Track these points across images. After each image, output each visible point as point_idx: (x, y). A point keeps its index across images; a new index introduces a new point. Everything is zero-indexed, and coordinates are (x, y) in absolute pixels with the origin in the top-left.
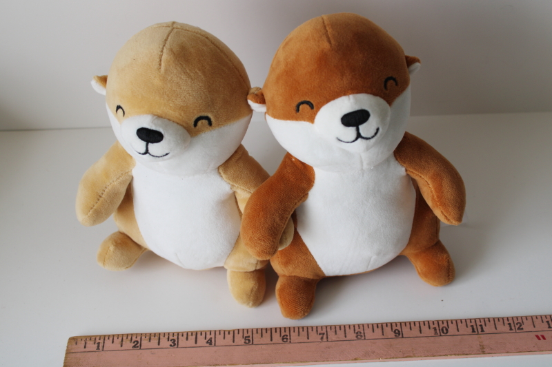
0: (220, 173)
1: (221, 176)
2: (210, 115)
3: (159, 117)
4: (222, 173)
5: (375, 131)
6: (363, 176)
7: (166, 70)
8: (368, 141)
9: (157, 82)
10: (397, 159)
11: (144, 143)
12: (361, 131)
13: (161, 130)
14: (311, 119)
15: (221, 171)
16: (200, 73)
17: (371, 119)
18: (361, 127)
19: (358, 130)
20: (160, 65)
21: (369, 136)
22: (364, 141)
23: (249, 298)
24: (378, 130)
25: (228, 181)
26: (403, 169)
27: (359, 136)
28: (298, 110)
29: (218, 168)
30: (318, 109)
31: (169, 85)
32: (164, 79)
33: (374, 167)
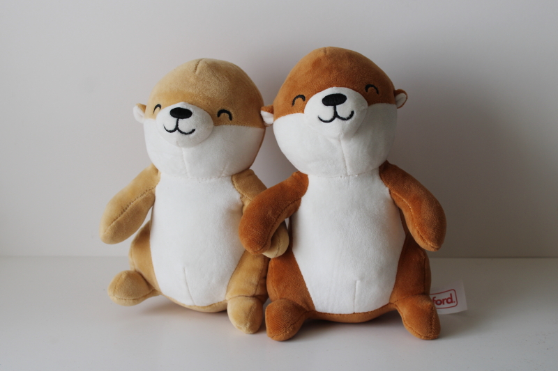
0: (233, 182)
1: (234, 185)
2: (231, 111)
3: (190, 103)
4: (235, 182)
5: (350, 113)
6: (348, 184)
7: (200, 74)
8: (344, 121)
9: (192, 80)
10: (381, 179)
11: (175, 119)
12: (338, 110)
13: (191, 110)
14: (302, 111)
15: (234, 179)
16: (226, 79)
17: (347, 101)
18: (338, 107)
19: (335, 109)
20: (196, 70)
21: (345, 116)
22: (340, 120)
23: (247, 317)
24: (353, 113)
25: (239, 190)
26: (387, 189)
27: (336, 115)
28: (293, 104)
29: (232, 176)
30: (308, 99)
31: (201, 83)
32: (197, 79)
33: (358, 175)
